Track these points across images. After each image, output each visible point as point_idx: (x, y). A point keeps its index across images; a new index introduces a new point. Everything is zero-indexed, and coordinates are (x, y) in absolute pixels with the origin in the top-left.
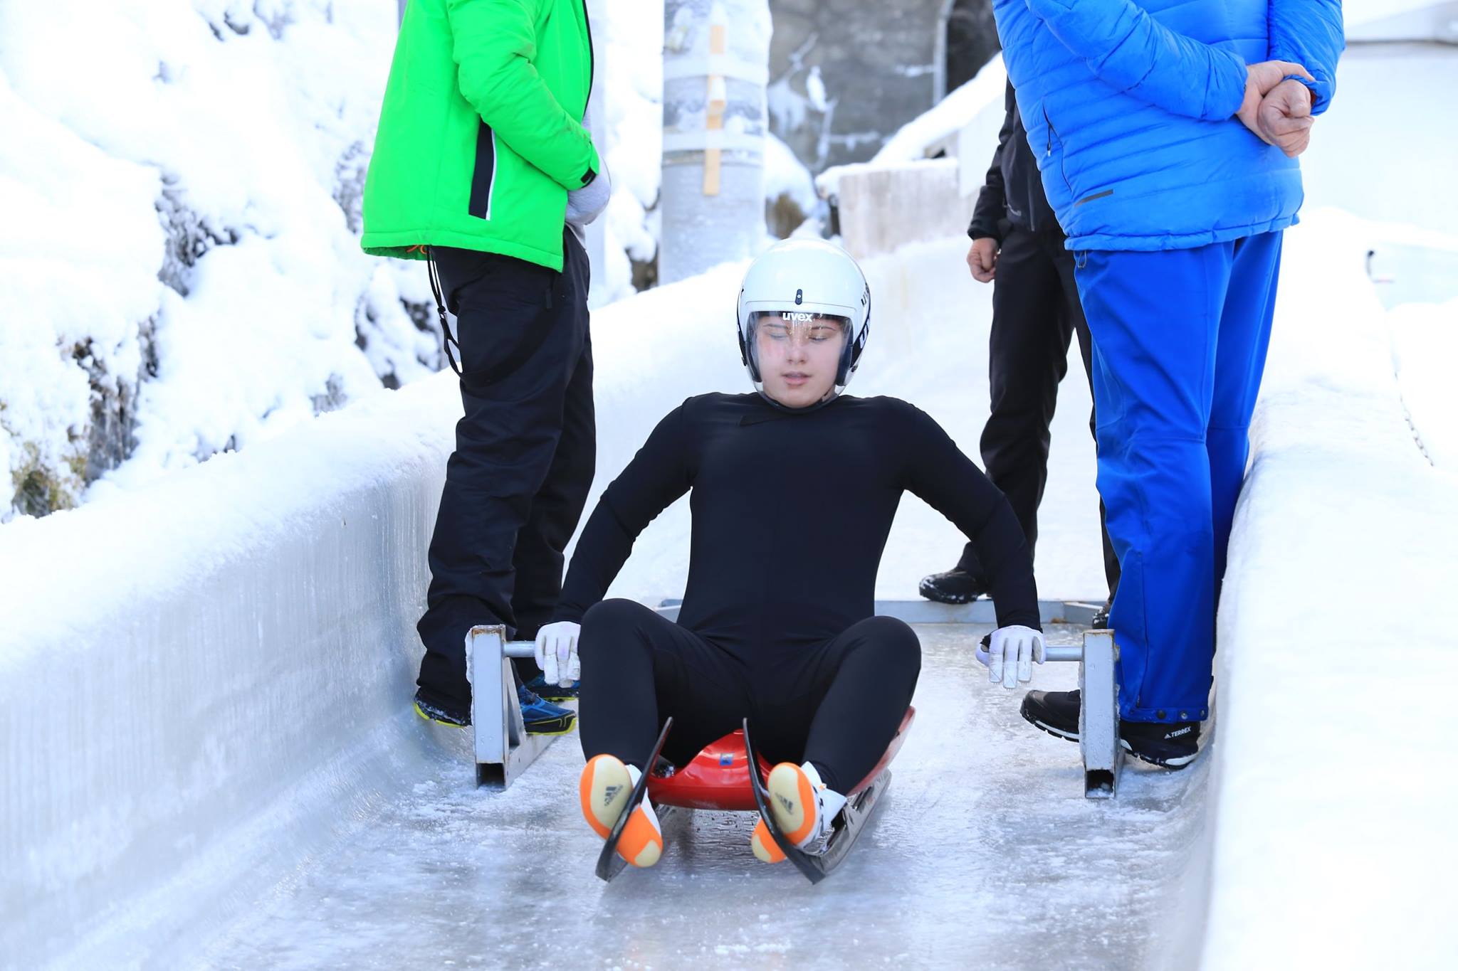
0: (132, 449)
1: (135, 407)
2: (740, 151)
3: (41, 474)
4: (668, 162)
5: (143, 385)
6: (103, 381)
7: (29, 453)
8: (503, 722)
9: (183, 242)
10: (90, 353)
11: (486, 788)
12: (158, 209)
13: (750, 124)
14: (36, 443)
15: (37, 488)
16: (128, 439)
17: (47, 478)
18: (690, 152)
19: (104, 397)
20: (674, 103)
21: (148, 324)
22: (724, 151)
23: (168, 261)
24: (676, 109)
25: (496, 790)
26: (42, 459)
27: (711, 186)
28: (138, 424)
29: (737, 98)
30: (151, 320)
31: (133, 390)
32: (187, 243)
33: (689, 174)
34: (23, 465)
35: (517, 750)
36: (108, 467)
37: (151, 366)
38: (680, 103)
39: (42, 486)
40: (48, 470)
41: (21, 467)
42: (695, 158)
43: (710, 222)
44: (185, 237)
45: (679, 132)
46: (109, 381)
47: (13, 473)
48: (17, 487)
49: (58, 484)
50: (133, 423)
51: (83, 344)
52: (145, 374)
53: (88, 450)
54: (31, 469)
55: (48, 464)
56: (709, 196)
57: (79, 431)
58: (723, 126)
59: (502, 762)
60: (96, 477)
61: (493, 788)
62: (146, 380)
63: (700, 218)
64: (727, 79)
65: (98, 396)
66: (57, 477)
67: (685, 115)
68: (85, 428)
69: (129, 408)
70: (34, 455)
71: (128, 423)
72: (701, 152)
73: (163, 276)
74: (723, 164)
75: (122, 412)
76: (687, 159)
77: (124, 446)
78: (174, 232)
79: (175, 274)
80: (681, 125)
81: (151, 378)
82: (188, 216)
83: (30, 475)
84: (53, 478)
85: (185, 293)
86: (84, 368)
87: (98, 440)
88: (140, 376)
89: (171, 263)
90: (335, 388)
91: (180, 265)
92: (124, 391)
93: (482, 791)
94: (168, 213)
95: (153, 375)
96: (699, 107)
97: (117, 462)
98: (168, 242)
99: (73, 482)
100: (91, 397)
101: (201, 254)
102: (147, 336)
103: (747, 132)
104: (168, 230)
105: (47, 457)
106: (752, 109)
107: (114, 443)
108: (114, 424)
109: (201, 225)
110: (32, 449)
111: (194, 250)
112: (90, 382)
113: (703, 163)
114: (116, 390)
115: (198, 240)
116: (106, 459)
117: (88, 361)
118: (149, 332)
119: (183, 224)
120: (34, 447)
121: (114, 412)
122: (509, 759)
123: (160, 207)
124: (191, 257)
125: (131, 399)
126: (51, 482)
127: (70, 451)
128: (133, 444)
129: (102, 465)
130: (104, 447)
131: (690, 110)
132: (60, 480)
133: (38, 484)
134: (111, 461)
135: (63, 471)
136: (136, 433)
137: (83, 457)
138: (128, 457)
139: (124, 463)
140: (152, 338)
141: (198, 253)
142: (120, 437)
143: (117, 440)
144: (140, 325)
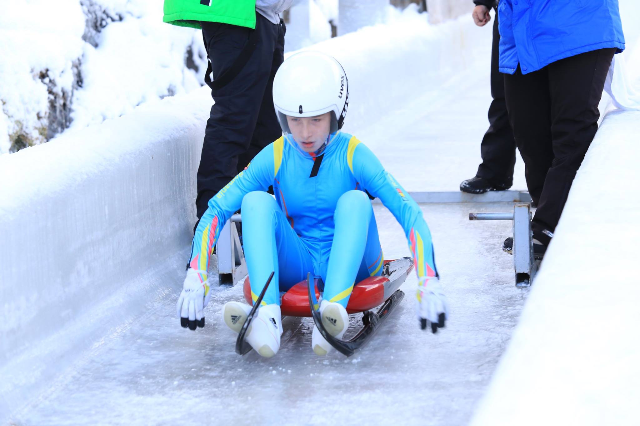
0: (70, 123)
1: (71, 102)
3: (23, 136)
5: (75, 92)
6: (55, 90)
7: (18, 125)
8: (232, 254)
9: (95, 21)
10: (48, 76)
11: (224, 286)
12: (82, 4)
14: (21, 121)
15: (22, 143)
16: (68, 118)
17: (27, 138)
19: (55, 98)
21: (77, 62)
23: (87, 30)
25: (229, 286)
26: (24, 129)
28: (73, 111)
30: (79, 60)
31: (70, 94)
32: (97, 21)
34: (15, 131)
35: (240, 268)
36: (58, 132)
37: (79, 82)
39: (24, 142)
40: (27, 134)
41: (14, 133)
43: (362, 6)
44: (96, 18)
46: (57, 90)
47: (10, 136)
48: (12, 142)
49: (33, 141)
50: (71, 110)
51: (44, 72)
52: (76, 86)
53: (47, 124)
54: (19, 133)
55: (27, 131)
57: (42, 114)
59: (231, 273)
60: (52, 137)
61: (227, 286)
62: (77, 89)
63: (357, 4)
65: (52, 97)
66: (32, 137)
68: (46, 113)
69: (68, 103)
70: (20, 126)
71: (68, 110)
73: (85, 38)
75: (64, 105)
77: (66, 121)
78: (90, 16)
79: (91, 37)
81: (79, 88)
82: (97, 8)
83: (19, 136)
84: (30, 138)
85: (96, 46)
86: (45, 83)
87: (52, 119)
88: (73, 87)
89: (89, 31)
91: (94, 32)
92: (66, 95)
93: (222, 287)
94: (87, 7)
95: (80, 86)
97: (62, 129)
98: (87, 21)
99: (40, 140)
100: (49, 98)
101: (104, 27)
102: (77, 67)
104: (87, 15)
105: (27, 128)
108: (61, 111)
109: (104, 12)
110: (19, 124)
111: (101, 24)
112: (48, 90)
114: (61, 94)
115: (103, 19)
116: (57, 129)
117: (47, 80)
118: (77, 65)
119: (95, 12)
120: (20, 122)
121: (61, 105)
122: (235, 271)
123: (84, 4)
124: (99, 28)
125: (69, 99)
126: (29, 140)
127: (38, 124)
128: (70, 120)
129: (55, 131)
130: (56, 123)
132: (33, 139)
133: (23, 141)
134: (59, 129)
135: (35, 134)
136: (72, 115)
137: (45, 127)
138: (67, 127)
139: (66, 130)
140: (80, 68)
142: (64, 117)
143: (62, 119)
144: (73, 62)
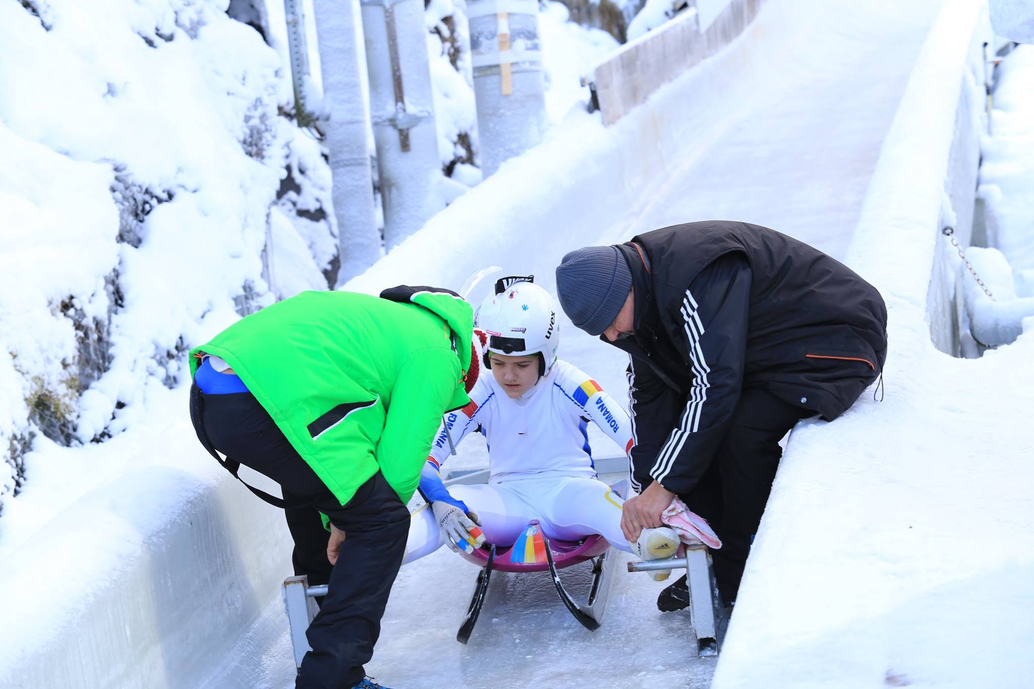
0: (110, 362)
1: (109, 333)
2: (524, 63)
3: (46, 396)
4: (476, 74)
5: (114, 316)
6: (84, 322)
7: (37, 383)
9: (134, 207)
10: (72, 306)
12: (113, 190)
13: (529, 43)
14: (40, 376)
15: (45, 405)
16: (106, 356)
17: (51, 397)
18: (490, 67)
19: (86, 333)
20: (476, 34)
21: (113, 274)
22: (512, 64)
24: (478, 38)
26: (46, 386)
27: (506, 90)
28: (113, 345)
29: (517, 26)
30: (114, 270)
31: (106, 323)
32: (137, 207)
33: (491, 81)
34: (33, 392)
36: (94, 379)
38: (480, 34)
39: (48, 403)
40: (51, 392)
41: (31, 394)
42: (494, 70)
43: (508, 113)
44: (136, 204)
45: (482, 54)
46: (88, 322)
47: (26, 399)
48: (30, 408)
49: (59, 400)
50: (109, 344)
51: (67, 301)
52: (114, 308)
53: (78, 372)
54: (39, 393)
55: (50, 388)
56: (507, 96)
57: (69, 361)
58: (510, 47)
60: (86, 387)
62: (116, 313)
63: (502, 111)
64: (510, 15)
65: (81, 334)
66: (58, 395)
67: (484, 43)
68: (74, 357)
69: (105, 335)
70: (39, 384)
71: (105, 345)
72: (497, 66)
73: (121, 237)
74: (513, 73)
75: (100, 339)
76: (489, 72)
77: (104, 361)
78: (127, 204)
79: (130, 231)
80: (483, 49)
81: (119, 309)
83: (39, 398)
84: (55, 397)
86: (69, 317)
87: (85, 360)
88: (110, 311)
90: (250, 288)
91: (134, 223)
92: (100, 325)
94: (121, 192)
95: (121, 306)
96: (493, 35)
97: (100, 374)
98: (122, 212)
99: (70, 395)
100: (76, 335)
101: (148, 212)
102: (113, 282)
103: (528, 49)
104: (122, 204)
105: (49, 384)
106: (529, 32)
107: (97, 361)
108: (96, 349)
110: (37, 381)
111: (143, 211)
112: (75, 324)
113: (499, 74)
114: (93, 326)
115: (146, 202)
116: (92, 374)
117: (71, 312)
118: (113, 279)
120: (39, 379)
121: (94, 341)
123: (116, 189)
124: (141, 216)
125: (105, 329)
126: (54, 399)
127: (66, 375)
128: (110, 359)
129: (90, 377)
130: (90, 366)
131: (487, 39)
132: (59, 397)
133: (45, 402)
134: (96, 374)
135: (60, 390)
136: (111, 351)
137: (75, 377)
138: (106, 370)
139: (105, 375)
140: (117, 282)
141: (146, 212)
142: (100, 355)
143: (98, 359)
144: (106, 278)
